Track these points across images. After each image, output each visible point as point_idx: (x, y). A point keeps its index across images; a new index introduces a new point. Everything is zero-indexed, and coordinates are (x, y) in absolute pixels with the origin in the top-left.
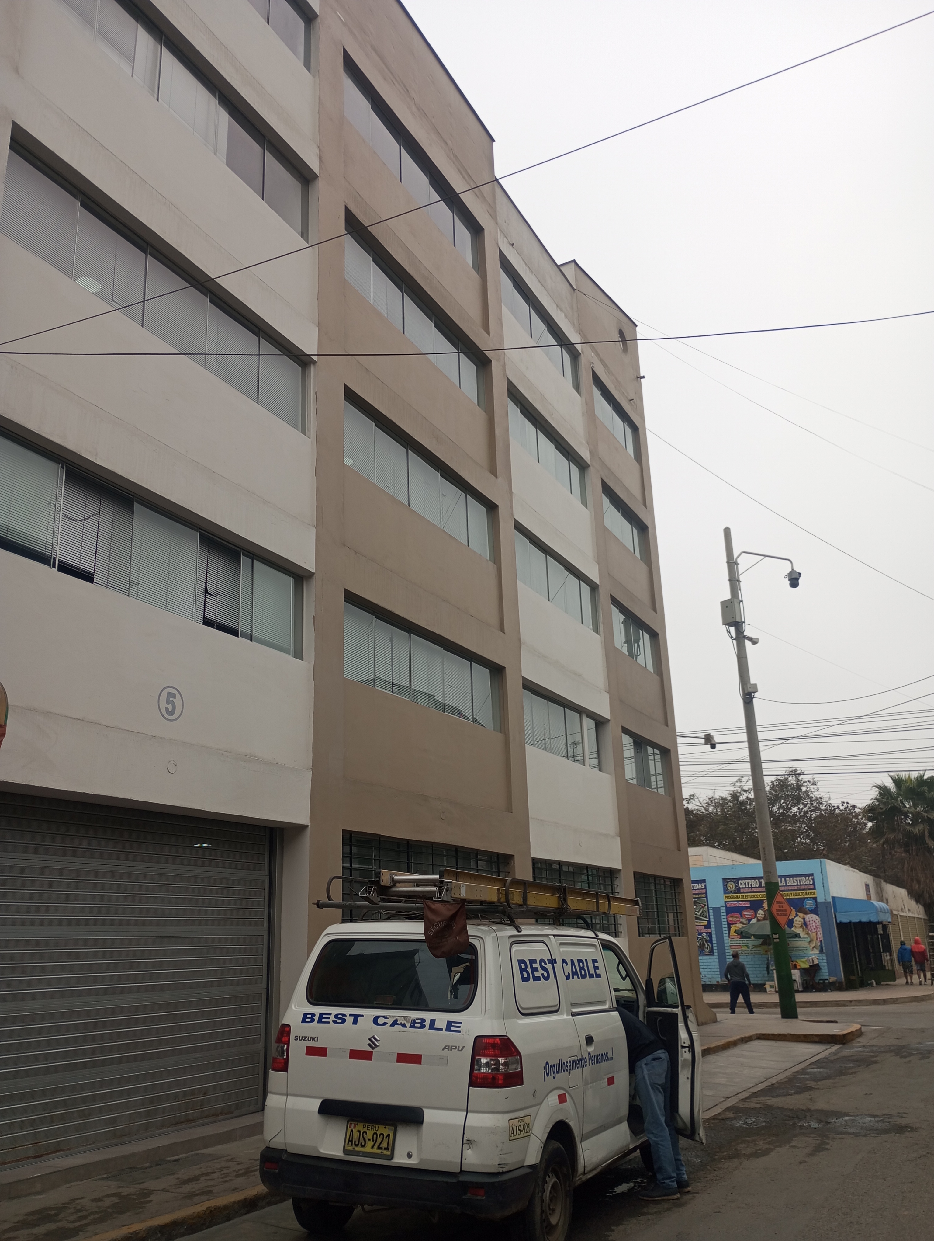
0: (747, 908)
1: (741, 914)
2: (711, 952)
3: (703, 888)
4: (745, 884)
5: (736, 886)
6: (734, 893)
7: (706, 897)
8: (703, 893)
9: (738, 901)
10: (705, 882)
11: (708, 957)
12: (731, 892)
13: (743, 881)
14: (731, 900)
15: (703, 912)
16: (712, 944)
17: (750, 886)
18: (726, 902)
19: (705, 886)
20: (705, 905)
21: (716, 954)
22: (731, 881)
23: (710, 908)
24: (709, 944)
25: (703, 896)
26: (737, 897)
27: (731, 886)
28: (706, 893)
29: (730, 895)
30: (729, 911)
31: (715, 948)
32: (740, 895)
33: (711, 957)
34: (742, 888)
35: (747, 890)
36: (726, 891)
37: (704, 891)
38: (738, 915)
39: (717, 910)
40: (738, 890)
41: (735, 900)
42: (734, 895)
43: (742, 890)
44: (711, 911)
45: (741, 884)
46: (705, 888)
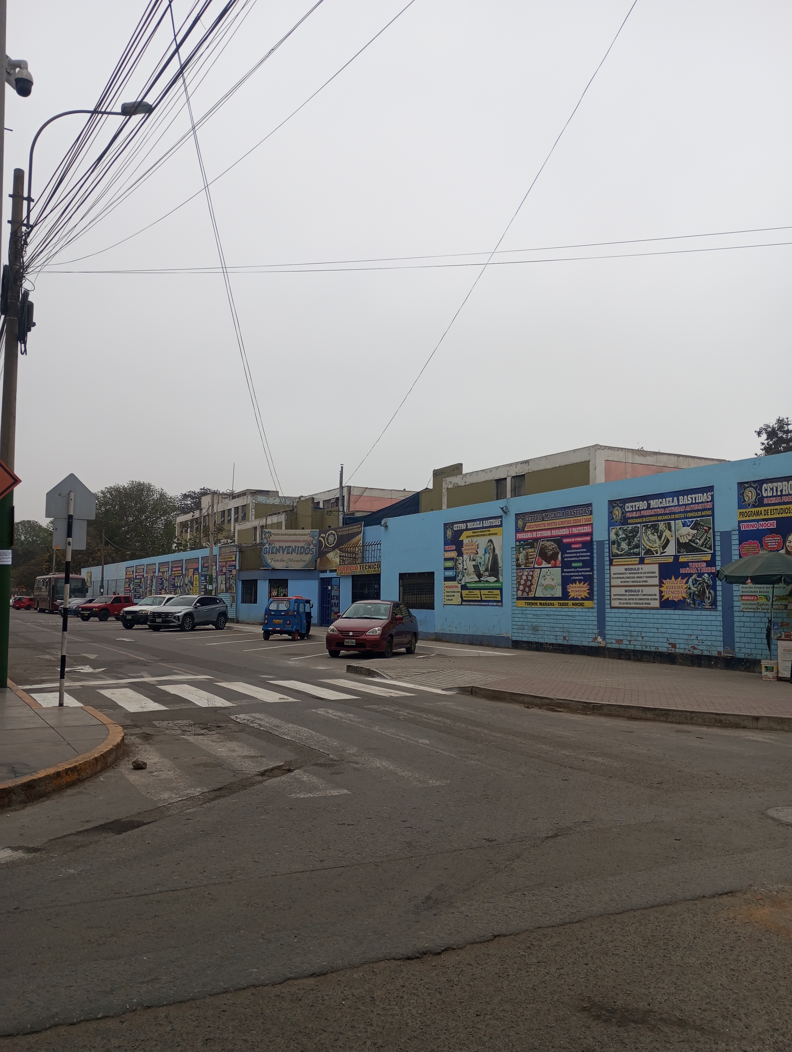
0: (771, 531)
1: (761, 542)
2: (714, 603)
3: (709, 500)
4: (772, 489)
5: (758, 494)
6: (754, 506)
7: (713, 515)
8: (709, 509)
9: (758, 521)
10: (713, 491)
11: (708, 613)
12: (749, 505)
13: (770, 485)
14: (748, 518)
15: (706, 539)
16: (715, 591)
17: (779, 493)
18: (740, 522)
19: (712, 496)
20: (710, 528)
21: (720, 608)
22: (751, 486)
23: (716, 534)
24: (712, 591)
25: (709, 513)
26: (758, 513)
27: (750, 495)
28: (712, 509)
29: (747, 510)
30: (744, 536)
31: (719, 598)
32: (762, 509)
33: (713, 613)
34: (767, 497)
35: (773, 500)
36: (742, 504)
37: (709, 506)
38: (755, 544)
39: (726, 536)
40: (760, 502)
41: (755, 518)
42: (753, 510)
43: (766, 501)
44: (718, 538)
45: (766, 490)
46: (712, 500)
